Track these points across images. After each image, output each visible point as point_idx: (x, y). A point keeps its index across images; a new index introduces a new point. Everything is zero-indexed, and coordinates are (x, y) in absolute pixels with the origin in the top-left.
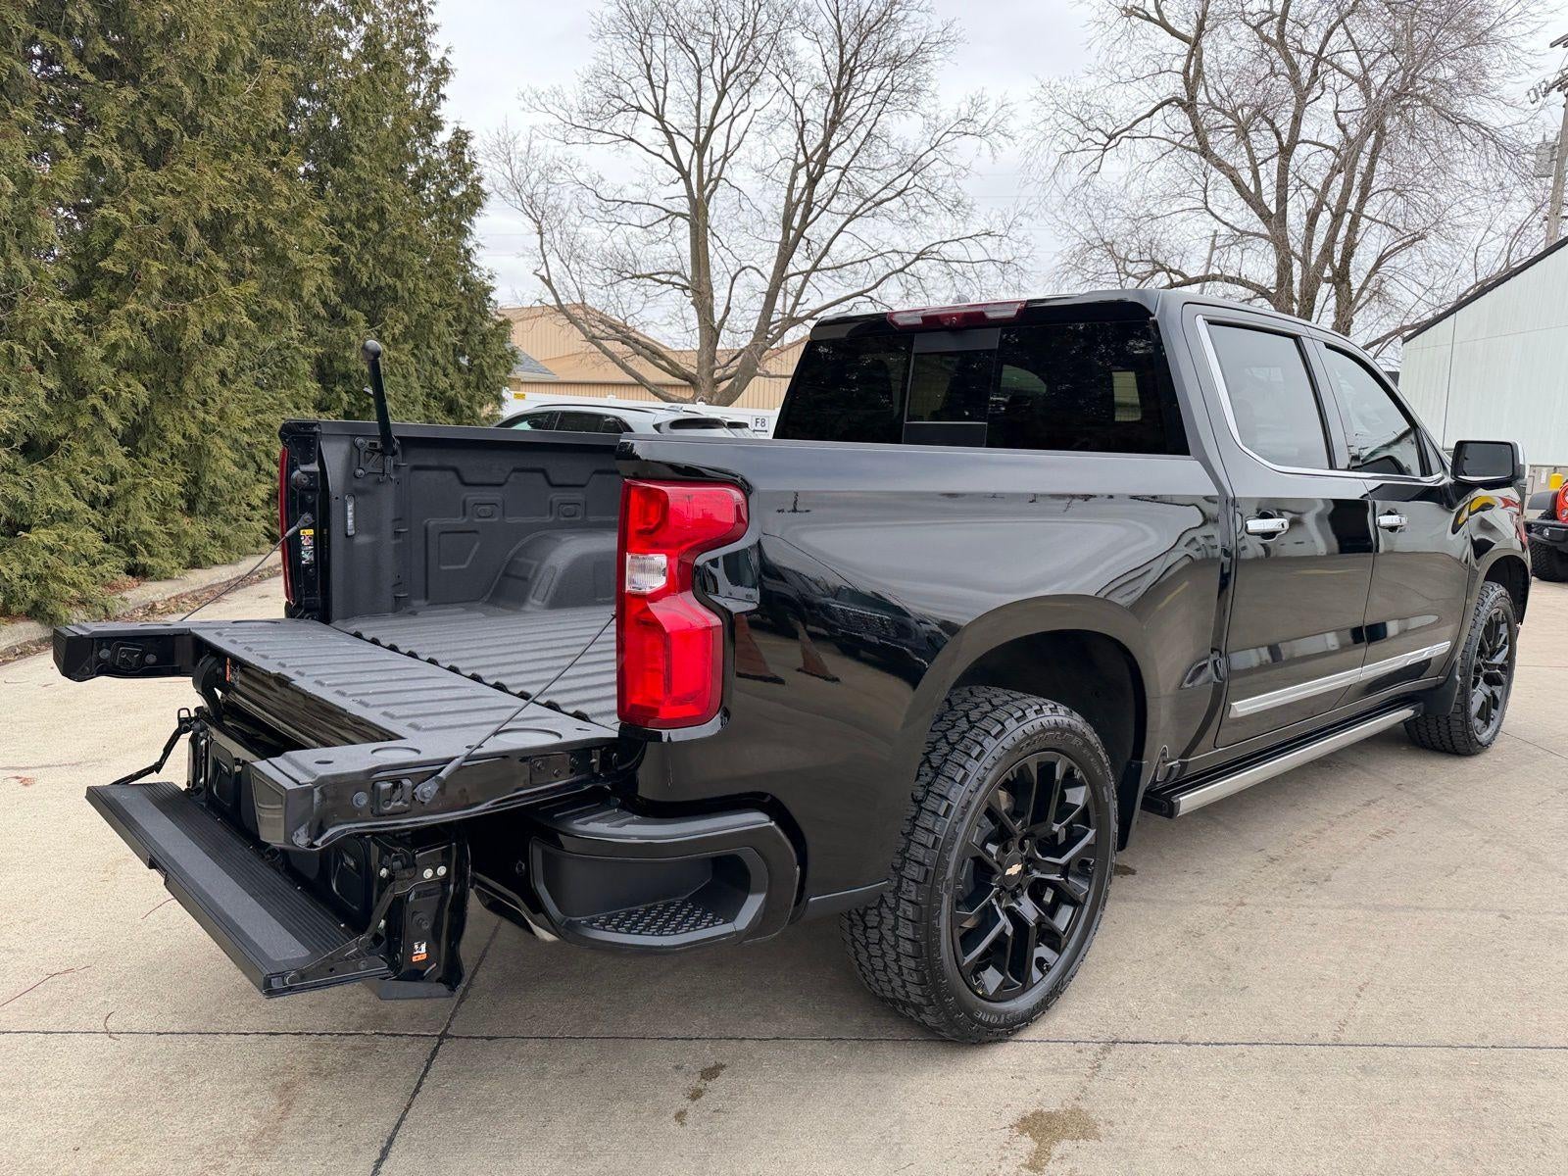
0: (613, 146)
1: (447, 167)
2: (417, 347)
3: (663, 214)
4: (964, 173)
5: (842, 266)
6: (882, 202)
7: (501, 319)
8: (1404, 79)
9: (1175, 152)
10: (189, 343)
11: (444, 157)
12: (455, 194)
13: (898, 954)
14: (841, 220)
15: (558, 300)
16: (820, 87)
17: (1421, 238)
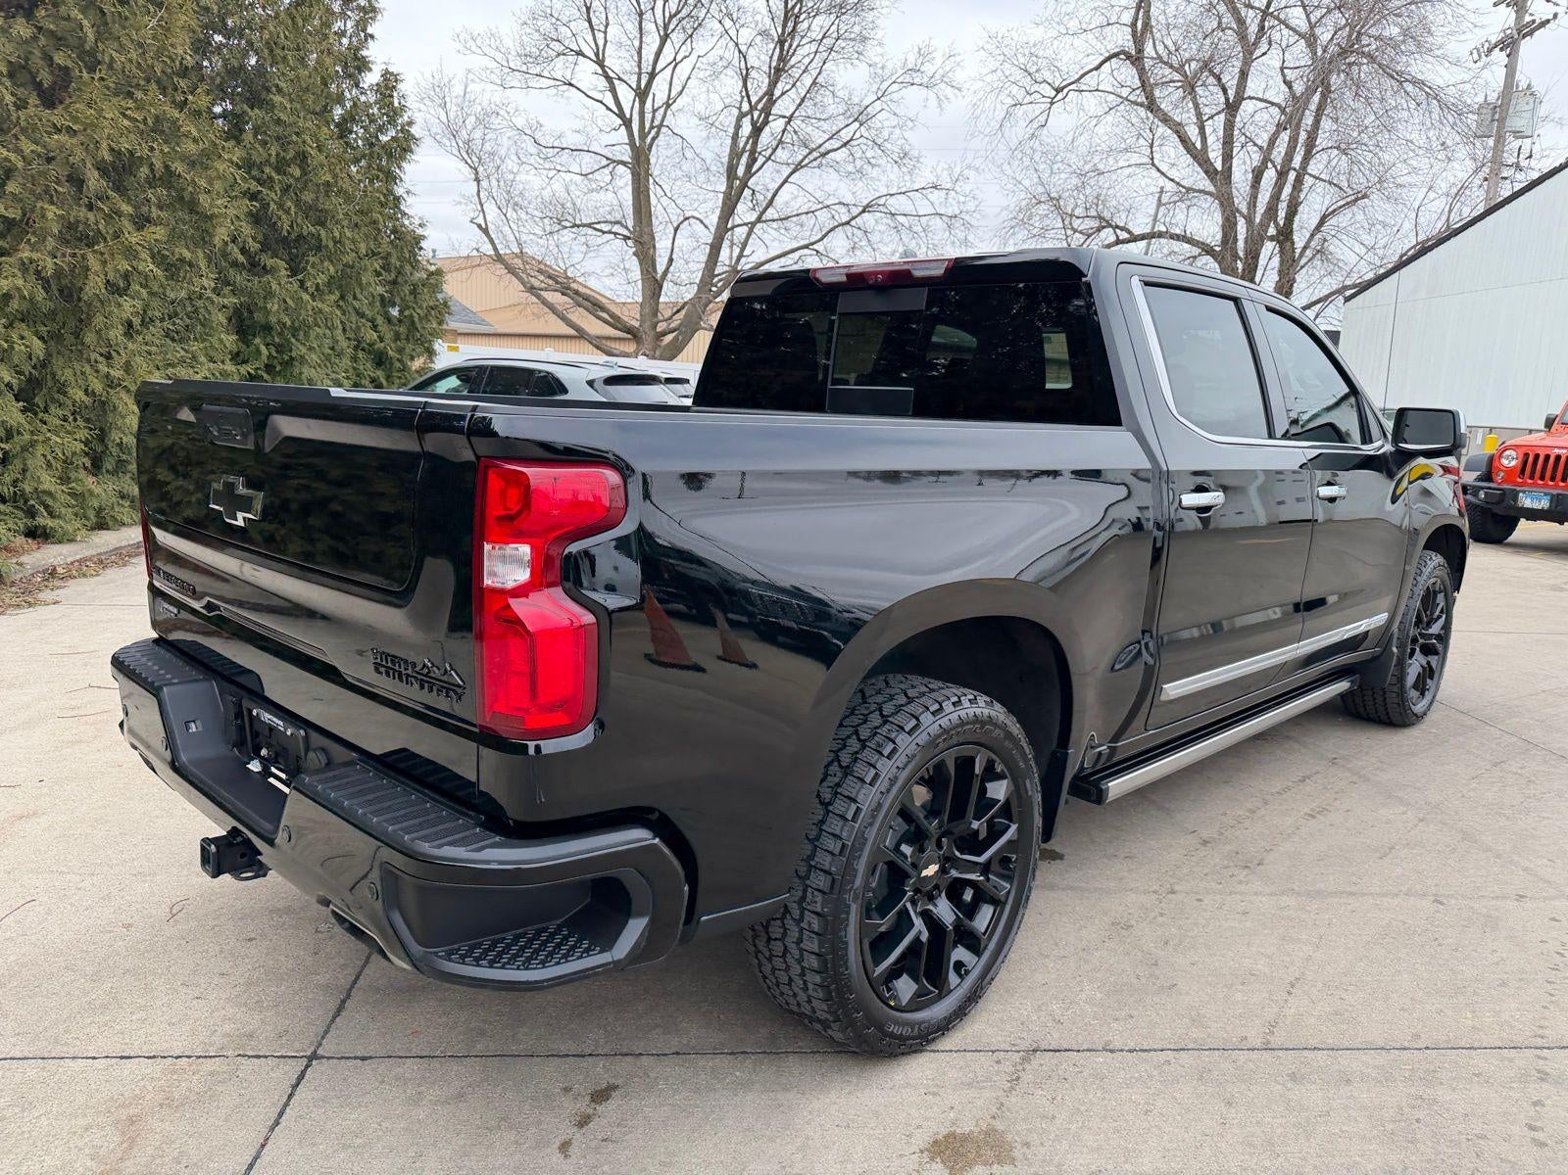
0: (553, 91)
1: (376, 111)
2: (342, 297)
3: (604, 162)
4: (910, 124)
5: (787, 218)
6: (828, 153)
7: (433, 268)
8: (1350, 36)
9: (1122, 107)
10: (90, 294)
11: (372, 101)
12: (384, 138)
13: (803, 968)
14: (787, 171)
15: (495, 249)
16: (764, 33)
17: (1363, 197)
